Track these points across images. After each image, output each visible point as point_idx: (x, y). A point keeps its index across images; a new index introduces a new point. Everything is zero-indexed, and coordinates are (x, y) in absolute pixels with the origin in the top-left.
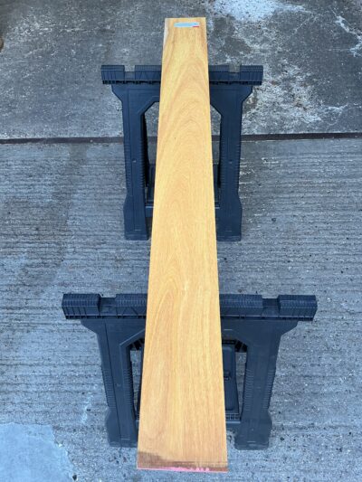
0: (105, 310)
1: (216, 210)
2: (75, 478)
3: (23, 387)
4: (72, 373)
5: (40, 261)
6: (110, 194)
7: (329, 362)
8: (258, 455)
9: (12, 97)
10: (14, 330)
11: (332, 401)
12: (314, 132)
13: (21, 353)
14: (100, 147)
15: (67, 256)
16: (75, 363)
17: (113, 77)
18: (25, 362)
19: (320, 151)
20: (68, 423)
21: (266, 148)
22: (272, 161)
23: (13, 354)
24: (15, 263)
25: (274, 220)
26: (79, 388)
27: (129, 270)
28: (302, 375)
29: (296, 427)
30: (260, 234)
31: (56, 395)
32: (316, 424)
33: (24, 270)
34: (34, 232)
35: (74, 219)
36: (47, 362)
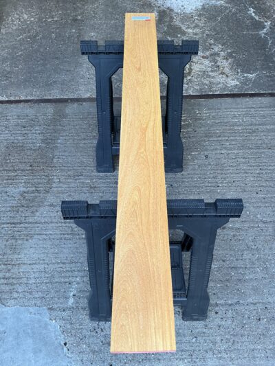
1: (164, 149)
2: (65, 344)
3: (25, 280)
4: (61, 270)
5: (34, 189)
6: (84, 139)
7: (249, 257)
8: (199, 325)
9: (8, 69)
10: (17, 239)
11: (252, 285)
12: (235, 93)
13: (22, 256)
14: (76, 105)
15: (54, 185)
16: (63, 261)
17: (89, 49)
18: (25, 262)
19: (239, 106)
20: (59, 305)
21: (199, 105)
22: (205, 113)
23: (16, 256)
24: (16, 190)
25: (206, 157)
26: (66, 280)
27: (101, 194)
28: (229, 267)
29: (226, 304)
30: (196, 167)
31: (50, 286)
32: (241, 301)
33: (22, 195)
34: (29, 168)
35: (58, 158)
36: (41, 262)
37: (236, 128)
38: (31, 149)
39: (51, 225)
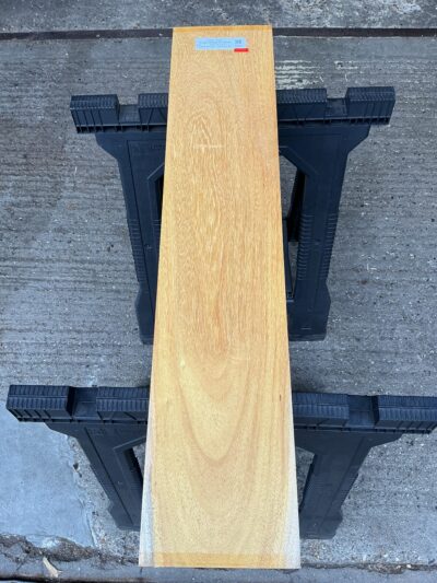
2: (76, 466)
3: (10, 357)
4: (74, 342)
5: (30, 198)
7: (404, 335)
12: (410, 27)
13: (7, 316)
14: (109, 44)
15: (65, 193)
16: (77, 329)
18: (13, 327)
21: (341, 47)
22: (351, 65)
26: (82, 360)
28: (367, 351)
31: (53, 368)
33: (8, 210)
34: (21, 161)
36: (40, 327)
38: (26, 126)
39: (57, 265)
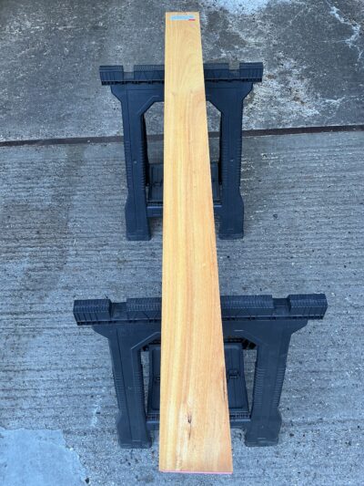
0: (116, 315)
2: (87, 481)
3: (31, 393)
4: (80, 377)
5: (43, 264)
6: (109, 194)
7: (334, 357)
8: (267, 451)
9: (6, 98)
10: (20, 336)
11: (340, 396)
12: (313, 126)
13: (28, 359)
14: (97, 147)
15: (70, 259)
16: (83, 366)
17: (112, 78)
18: (32, 368)
19: (318, 145)
20: (78, 427)
21: (264, 144)
22: (273, 156)
23: (20, 359)
24: (19, 267)
25: (275, 216)
26: (88, 392)
27: (132, 271)
28: (309, 371)
29: (305, 423)
30: (262, 230)
31: (65, 400)
32: (324, 419)
33: (26, 274)
34: (35, 236)
35: (75, 221)
36: (54, 367)
37: (315, 175)
39: (65, 315)
